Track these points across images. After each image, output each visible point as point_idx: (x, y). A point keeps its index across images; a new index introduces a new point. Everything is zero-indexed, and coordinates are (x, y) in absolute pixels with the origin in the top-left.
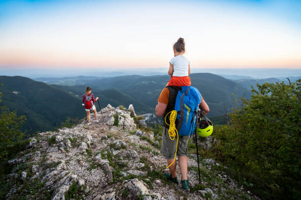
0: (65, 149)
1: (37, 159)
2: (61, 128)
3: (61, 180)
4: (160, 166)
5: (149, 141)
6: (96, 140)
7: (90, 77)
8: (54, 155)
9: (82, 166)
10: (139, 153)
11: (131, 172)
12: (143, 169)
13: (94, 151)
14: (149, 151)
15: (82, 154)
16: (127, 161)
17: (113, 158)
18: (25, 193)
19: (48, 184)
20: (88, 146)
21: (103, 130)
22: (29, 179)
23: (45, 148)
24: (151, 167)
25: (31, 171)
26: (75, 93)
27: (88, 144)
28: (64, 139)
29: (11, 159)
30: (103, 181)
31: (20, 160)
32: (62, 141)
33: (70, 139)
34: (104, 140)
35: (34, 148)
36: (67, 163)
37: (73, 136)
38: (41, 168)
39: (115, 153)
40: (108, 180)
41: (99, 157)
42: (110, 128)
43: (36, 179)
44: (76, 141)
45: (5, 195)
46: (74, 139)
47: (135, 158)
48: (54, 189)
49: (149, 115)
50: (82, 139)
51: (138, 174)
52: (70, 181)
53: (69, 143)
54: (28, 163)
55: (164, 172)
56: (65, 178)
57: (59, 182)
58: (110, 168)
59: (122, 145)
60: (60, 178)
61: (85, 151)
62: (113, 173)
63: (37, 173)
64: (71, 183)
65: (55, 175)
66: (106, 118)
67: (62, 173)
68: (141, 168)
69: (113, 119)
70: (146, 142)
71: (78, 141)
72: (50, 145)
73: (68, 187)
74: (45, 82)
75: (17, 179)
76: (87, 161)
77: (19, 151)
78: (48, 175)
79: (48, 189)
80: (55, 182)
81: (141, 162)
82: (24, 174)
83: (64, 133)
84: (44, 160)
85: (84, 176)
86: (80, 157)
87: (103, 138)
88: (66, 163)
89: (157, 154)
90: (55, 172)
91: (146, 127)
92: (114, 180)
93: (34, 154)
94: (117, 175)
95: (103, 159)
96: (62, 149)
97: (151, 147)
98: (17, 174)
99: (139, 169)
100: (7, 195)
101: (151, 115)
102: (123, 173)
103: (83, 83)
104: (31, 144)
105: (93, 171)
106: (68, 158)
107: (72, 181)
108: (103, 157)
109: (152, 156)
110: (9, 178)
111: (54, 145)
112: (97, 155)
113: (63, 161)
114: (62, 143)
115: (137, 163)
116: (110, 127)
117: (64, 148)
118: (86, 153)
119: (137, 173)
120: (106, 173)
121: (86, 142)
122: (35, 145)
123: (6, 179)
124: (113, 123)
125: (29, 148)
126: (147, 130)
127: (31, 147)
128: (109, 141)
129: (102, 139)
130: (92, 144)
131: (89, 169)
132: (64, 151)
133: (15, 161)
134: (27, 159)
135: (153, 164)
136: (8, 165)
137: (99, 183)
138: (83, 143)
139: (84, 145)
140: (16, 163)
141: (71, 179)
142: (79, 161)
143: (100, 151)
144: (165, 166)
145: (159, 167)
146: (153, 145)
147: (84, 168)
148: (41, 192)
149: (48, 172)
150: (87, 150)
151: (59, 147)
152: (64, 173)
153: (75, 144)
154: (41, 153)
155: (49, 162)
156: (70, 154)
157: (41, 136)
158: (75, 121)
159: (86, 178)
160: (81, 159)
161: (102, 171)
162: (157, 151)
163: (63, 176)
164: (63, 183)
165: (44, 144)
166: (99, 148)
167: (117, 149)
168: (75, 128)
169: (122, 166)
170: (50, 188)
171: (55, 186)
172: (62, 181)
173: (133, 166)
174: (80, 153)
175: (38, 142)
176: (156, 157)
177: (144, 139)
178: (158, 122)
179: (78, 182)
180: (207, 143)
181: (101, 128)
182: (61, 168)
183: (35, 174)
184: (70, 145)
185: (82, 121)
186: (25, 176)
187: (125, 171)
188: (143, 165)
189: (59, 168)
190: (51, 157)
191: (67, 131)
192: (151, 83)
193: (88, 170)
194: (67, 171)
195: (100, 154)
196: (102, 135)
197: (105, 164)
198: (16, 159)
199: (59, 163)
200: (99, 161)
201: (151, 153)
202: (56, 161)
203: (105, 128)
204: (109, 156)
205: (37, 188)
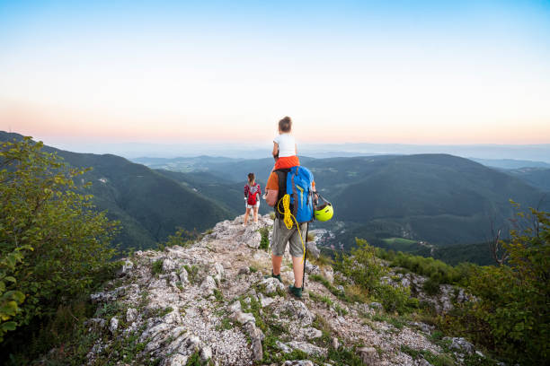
0: (179, 284)
1: (134, 297)
2: (171, 247)
3: (173, 343)
4: (351, 339)
5: (326, 284)
6: (229, 274)
7: (220, 158)
8: (160, 295)
9: (206, 321)
10: (309, 307)
11: (295, 344)
12: (319, 342)
13: (227, 295)
14: (328, 306)
15: (207, 298)
16: (288, 321)
17: (261, 311)
18: (115, 356)
19: (151, 346)
20: (217, 284)
21: (240, 255)
22: (121, 333)
23: (146, 279)
24: (336, 340)
25: (124, 319)
26: (193, 185)
27: (216, 280)
28: (177, 266)
29: (94, 291)
30: (244, 355)
31: (109, 296)
32: (173, 270)
33: (186, 268)
34: (244, 276)
35: (128, 277)
36: (182, 310)
37: (192, 263)
38: (140, 315)
39: (265, 302)
40: (253, 356)
41: (236, 307)
42: (253, 253)
43: (132, 334)
44: (196, 273)
45: (85, 355)
46: (194, 268)
47: (302, 316)
48: (161, 359)
49: (322, 232)
50: (207, 268)
51: (310, 352)
52: (187, 347)
53: (185, 275)
54: (120, 303)
55: (360, 353)
56: (180, 339)
57: (170, 347)
58: (257, 332)
59: (278, 288)
60: (172, 339)
61: (212, 292)
62: (262, 342)
63: (134, 324)
64: (190, 352)
65: (163, 332)
66: (246, 233)
67: (175, 329)
68: (315, 339)
69: (259, 237)
70: (321, 286)
71: (200, 272)
72: (153, 274)
73: (185, 359)
74: (146, 165)
75: (104, 329)
76: (215, 312)
77: (106, 279)
78: (152, 330)
79: (151, 356)
80: (163, 345)
81: (314, 327)
82: (115, 322)
83: (175, 256)
84: (145, 302)
85: (210, 340)
86: (203, 303)
87: (242, 272)
88: (180, 311)
89: (344, 313)
90: (163, 326)
91: (318, 256)
92: (264, 356)
93: (128, 289)
94: (270, 347)
95: (244, 312)
96: (173, 284)
97: (331, 298)
98: (103, 321)
99: (309, 341)
100: (88, 356)
101: (326, 232)
102: (282, 345)
103: (206, 169)
104: (124, 270)
105: (226, 333)
106: (183, 303)
107: (191, 347)
108: (244, 308)
109: (335, 317)
110: (92, 325)
111: (161, 276)
112: (232, 303)
113: (175, 308)
114: (173, 274)
115: (306, 327)
116: (253, 250)
117: (177, 284)
118: (213, 298)
119: (307, 348)
120: (250, 340)
121: (213, 276)
122: (130, 273)
123: (87, 327)
124: (259, 244)
125: (121, 276)
126: (320, 262)
127: (124, 275)
128: (253, 278)
129: (240, 273)
130: (223, 281)
131: (220, 329)
132: (176, 289)
133: (101, 297)
134: (119, 296)
135: (336, 333)
136: (90, 301)
137: (237, 360)
138: (209, 278)
139: (210, 282)
140: (102, 301)
141: (189, 344)
142: (201, 310)
143: (237, 296)
144: (361, 340)
145: (349, 342)
146: (335, 293)
147: (209, 325)
148: (141, 359)
149: (150, 324)
150: (215, 292)
151: (168, 280)
152: (177, 330)
153: (196, 278)
154: (141, 287)
155: (152, 306)
156: (186, 295)
157: (138, 257)
158: (191, 235)
159: (214, 345)
160: (205, 307)
161: (243, 335)
162: (342, 306)
163: (176, 335)
164: (177, 349)
165: (144, 272)
166: (235, 290)
167: (269, 295)
168: (193, 249)
169: (278, 330)
170: (154, 356)
171: (162, 353)
172: (174, 345)
173: (298, 332)
174: (204, 297)
175: (135, 266)
176: (341, 319)
177: (317, 279)
178: (338, 247)
179: (200, 352)
180: (442, 300)
181: (238, 253)
182: (171, 321)
183: (130, 324)
184: (186, 279)
185: (204, 235)
186: (116, 326)
187: (286, 341)
188: (319, 334)
189: (169, 319)
190: (155, 297)
191: (180, 251)
192: (328, 171)
193: (216, 330)
194: (182, 328)
195: (239, 302)
196: (240, 265)
197: (248, 323)
198: (102, 294)
199: (169, 310)
200: (238, 315)
201: (332, 309)
202: (164, 305)
203: (245, 253)
204: (255, 308)
205: (134, 352)
